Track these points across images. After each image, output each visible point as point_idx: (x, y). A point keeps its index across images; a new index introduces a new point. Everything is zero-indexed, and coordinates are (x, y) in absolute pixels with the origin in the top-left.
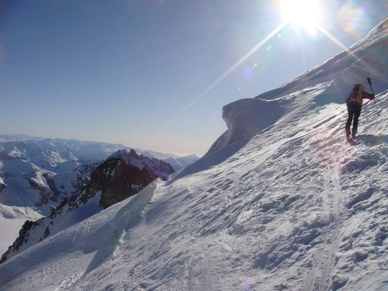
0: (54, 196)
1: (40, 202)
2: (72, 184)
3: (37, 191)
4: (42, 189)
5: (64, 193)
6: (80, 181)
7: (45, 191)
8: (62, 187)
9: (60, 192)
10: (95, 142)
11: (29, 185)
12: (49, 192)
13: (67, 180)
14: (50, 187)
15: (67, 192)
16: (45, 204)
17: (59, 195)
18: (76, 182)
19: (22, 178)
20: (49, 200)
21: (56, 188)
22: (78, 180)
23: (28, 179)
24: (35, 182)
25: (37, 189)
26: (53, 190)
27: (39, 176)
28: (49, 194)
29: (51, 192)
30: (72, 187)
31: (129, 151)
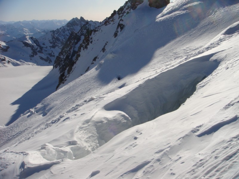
0: (40, 50)
1: (32, 54)
2: (49, 42)
3: (29, 48)
4: (32, 47)
5: (45, 48)
6: (54, 39)
7: (34, 47)
8: (44, 44)
9: (43, 47)
10: (49, 20)
11: (23, 45)
12: (37, 48)
13: (46, 39)
14: (37, 45)
15: (47, 47)
16: (36, 55)
17: (43, 49)
18: (52, 40)
19: (18, 41)
20: (38, 53)
21: (40, 45)
22: (52, 39)
23: (22, 41)
24: (27, 43)
25: (29, 47)
26: (39, 46)
27: (28, 39)
28: (37, 49)
29: (38, 48)
30: (50, 43)
31: (79, 18)
